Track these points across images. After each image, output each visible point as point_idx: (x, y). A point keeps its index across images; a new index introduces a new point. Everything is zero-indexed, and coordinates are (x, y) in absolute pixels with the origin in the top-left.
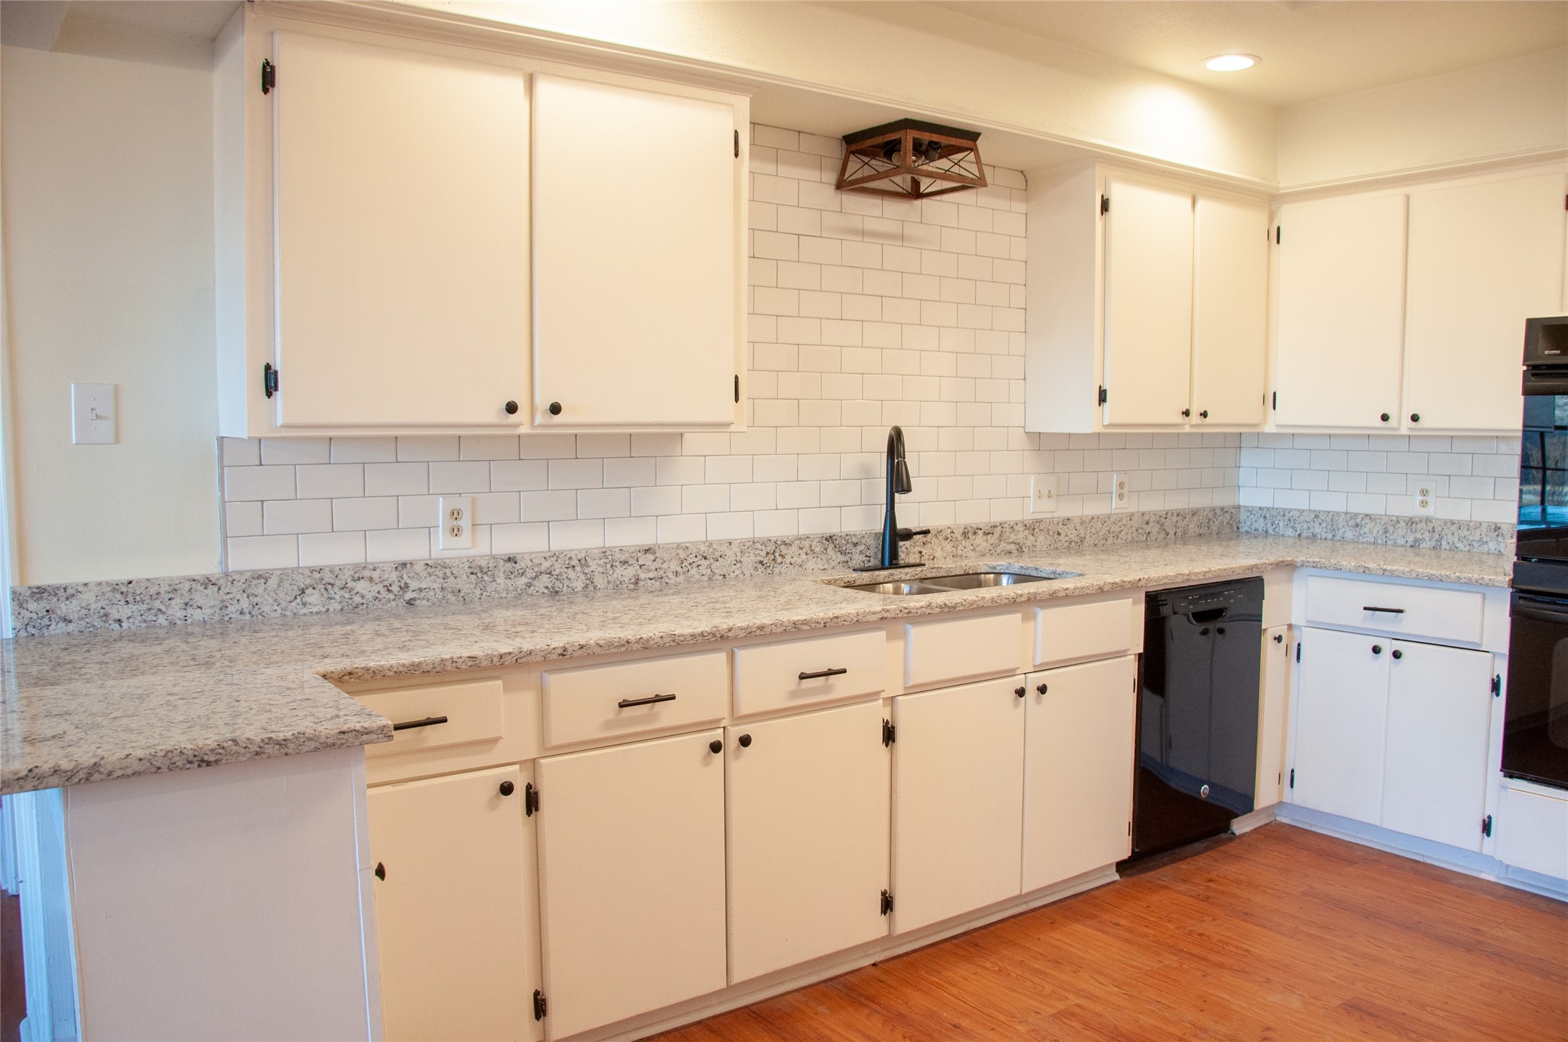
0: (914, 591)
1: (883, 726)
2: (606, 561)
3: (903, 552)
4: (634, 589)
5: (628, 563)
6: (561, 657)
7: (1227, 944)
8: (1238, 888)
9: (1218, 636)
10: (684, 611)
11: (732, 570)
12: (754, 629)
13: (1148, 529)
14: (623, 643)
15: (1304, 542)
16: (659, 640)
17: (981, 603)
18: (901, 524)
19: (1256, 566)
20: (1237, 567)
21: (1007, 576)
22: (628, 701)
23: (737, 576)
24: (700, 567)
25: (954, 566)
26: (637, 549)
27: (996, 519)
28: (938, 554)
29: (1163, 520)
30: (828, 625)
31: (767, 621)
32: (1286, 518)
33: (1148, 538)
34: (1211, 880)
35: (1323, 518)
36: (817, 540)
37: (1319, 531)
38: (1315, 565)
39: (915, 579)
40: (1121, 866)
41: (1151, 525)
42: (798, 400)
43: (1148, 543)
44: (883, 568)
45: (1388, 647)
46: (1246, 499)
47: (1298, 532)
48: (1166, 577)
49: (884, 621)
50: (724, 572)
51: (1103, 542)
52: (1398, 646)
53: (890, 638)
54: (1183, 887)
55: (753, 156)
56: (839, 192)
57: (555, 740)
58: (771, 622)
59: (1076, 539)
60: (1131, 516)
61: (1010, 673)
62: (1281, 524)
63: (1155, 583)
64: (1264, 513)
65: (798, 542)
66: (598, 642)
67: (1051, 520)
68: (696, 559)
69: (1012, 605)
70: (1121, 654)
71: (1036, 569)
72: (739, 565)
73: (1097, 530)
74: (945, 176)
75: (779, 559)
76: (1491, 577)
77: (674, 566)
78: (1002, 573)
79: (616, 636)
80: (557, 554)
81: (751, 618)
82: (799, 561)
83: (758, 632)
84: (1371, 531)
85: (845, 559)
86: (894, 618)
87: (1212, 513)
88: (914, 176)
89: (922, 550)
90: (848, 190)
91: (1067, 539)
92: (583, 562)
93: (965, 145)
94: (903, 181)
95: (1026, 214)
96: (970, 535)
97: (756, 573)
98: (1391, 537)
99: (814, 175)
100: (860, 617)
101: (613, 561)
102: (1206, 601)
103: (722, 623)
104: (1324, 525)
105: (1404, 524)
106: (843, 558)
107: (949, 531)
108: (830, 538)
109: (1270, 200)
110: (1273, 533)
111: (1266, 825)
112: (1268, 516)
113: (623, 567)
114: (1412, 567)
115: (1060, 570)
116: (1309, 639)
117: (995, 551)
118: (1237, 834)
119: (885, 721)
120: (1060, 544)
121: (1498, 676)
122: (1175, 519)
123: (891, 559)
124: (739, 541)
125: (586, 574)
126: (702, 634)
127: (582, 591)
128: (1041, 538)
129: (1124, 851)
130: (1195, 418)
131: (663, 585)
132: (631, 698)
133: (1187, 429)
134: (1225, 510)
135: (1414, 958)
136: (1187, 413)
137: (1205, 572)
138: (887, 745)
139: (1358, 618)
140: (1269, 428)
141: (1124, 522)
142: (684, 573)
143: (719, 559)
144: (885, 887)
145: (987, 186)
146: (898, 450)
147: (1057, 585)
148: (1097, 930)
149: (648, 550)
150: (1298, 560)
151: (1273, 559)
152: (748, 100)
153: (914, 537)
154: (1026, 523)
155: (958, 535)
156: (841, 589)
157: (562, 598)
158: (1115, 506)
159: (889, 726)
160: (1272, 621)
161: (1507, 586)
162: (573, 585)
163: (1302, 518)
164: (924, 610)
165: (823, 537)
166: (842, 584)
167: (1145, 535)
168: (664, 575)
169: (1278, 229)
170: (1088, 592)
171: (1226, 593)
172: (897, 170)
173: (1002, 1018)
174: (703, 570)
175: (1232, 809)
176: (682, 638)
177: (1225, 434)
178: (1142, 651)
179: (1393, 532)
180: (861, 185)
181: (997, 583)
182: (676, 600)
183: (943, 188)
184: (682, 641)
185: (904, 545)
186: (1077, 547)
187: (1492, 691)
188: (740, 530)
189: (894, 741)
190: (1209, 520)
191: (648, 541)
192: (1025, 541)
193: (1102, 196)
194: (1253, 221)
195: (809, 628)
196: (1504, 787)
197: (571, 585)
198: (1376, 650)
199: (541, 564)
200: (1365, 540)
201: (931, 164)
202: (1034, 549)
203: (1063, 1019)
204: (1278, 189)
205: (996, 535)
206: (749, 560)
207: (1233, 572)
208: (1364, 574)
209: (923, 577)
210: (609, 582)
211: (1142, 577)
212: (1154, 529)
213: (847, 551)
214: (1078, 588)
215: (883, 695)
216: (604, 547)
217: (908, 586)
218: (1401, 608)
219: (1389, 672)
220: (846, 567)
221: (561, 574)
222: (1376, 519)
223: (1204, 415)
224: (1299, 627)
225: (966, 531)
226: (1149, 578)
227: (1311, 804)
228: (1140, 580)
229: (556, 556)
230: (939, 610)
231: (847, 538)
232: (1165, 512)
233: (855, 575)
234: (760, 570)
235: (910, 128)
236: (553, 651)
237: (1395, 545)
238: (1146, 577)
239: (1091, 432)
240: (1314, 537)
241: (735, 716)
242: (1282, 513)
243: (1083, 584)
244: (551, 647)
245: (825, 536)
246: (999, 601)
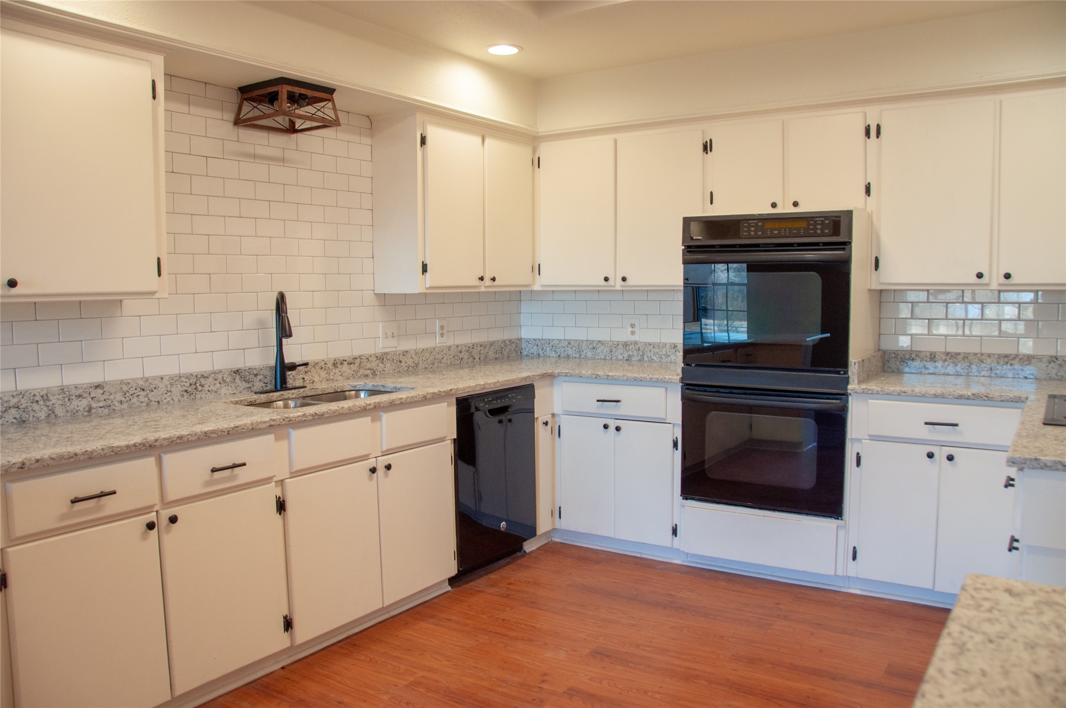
0: (298, 405)
1: (277, 501)
2: (64, 396)
3: (291, 379)
4: (88, 415)
5: (82, 396)
6: (20, 469)
7: (520, 624)
8: (528, 587)
9: (509, 424)
10: (123, 429)
11: (164, 398)
12: (175, 439)
13: (461, 356)
14: (72, 455)
15: (562, 360)
16: (101, 451)
17: (341, 411)
18: (288, 360)
19: (529, 377)
20: (516, 378)
21: (364, 392)
22: (79, 498)
23: (168, 401)
24: (139, 397)
25: (327, 387)
26: (89, 385)
27: (356, 353)
28: (316, 379)
29: (471, 349)
30: (230, 433)
31: (184, 433)
32: (551, 345)
33: (462, 362)
34: (510, 584)
35: (573, 344)
36: (228, 373)
37: (571, 353)
38: (566, 374)
39: (299, 397)
40: (452, 581)
41: (463, 353)
42: (209, 274)
43: (462, 365)
44: (276, 390)
45: (613, 424)
46: (526, 333)
47: (558, 354)
48: (469, 387)
49: (271, 428)
50: (158, 399)
51: (431, 366)
52: (619, 423)
53: (277, 439)
54: (493, 590)
55: (167, 98)
56: (236, 127)
57: (19, 532)
58: (188, 433)
59: (413, 365)
60: (449, 348)
61: (365, 457)
62: (548, 349)
63: (461, 392)
64: (537, 342)
65: (214, 375)
66: (51, 456)
67: (395, 352)
68: (136, 391)
69: (364, 411)
70: (442, 440)
71: (383, 386)
72: (169, 393)
73: (427, 358)
74: (311, 119)
75: (200, 388)
76: (670, 377)
77: (119, 396)
78: (361, 390)
79: (65, 451)
80: (23, 392)
81: (173, 431)
82: (215, 389)
83: (178, 441)
84: (602, 352)
85: (248, 386)
86: (279, 425)
87: (503, 344)
88: (291, 118)
89: (304, 377)
90: (245, 126)
91: (406, 365)
92: (45, 398)
93: (325, 97)
94: (282, 121)
95: (371, 146)
96: (338, 365)
97: (183, 399)
98: (615, 355)
99: (217, 114)
100: (254, 426)
101: (70, 395)
102: (497, 401)
103: (151, 437)
104: (574, 349)
105: (621, 346)
106: (247, 385)
107: (324, 363)
108: (237, 372)
109: (533, 140)
110: (543, 355)
111: (546, 544)
112: (539, 344)
113: (79, 400)
114: (625, 373)
115: (399, 386)
116: (565, 422)
117: (357, 375)
118: (527, 552)
119: (278, 497)
120: (401, 369)
121: (676, 438)
122: (479, 349)
123: (282, 384)
124: (169, 377)
125: (48, 406)
126: (135, 445)
127: (45, 419)
128: (388, 365)
129: (453, 570)
130: (487, 282)
131: (110, 411)
132: (81, 495)
133: (483, 289)
134: (512, 342)
135: (633, 617)
136: (482, 279)
137: (495, 383)
138: (280, 514)
139: (594, 407)
140: (537, 287)
141: (445, 352)
142: (127, 401)
143: (154, 390)
144: (285, 612)
145: (340, 126)
146: (282, 308)
147: (393, 396)
148: (436, 625)
149: (98, 386)
150: (555, 372)
151: (539, 371)
152: (162, 58)
153: (298, 368)
154: (378, 355)
155: (330, 365)
156: (244, 407)
157: (28, 425)
158: (437, 342)
159: (281, 500)
160: (541, 412)
161: (678, 382)
162: (38, 415)
163: (560, 345)
164: (301, 418)
165: (231, 371)
166: (246, 404)
167: (459, 360)
168: (111, 404)
169: (539, 158)
170: (416, 399)
171: (510, 396)
172: (277, 113)
173: (372, 692)
174: (142, 399)
175: (522, 535)
176: (119, 449)
177: (510, 292)
178: (455, 437)
179: (616, 351)
180: (252, 123)
181: (357, 396)
182: (118, 421)
183: (312, 126)
184: (120, 451)
185: (291, 374)
186: (413, 370)
187: (674, 448)
188: (169, 368)
189: (285, 510)
190: (502, 348)
191: (97, 379)
192: (377, 368)
193: (421, 134)
194: (522, 153)
195: (216, 435)
196: (683, 506)
197: (36, 415)
198: (606, 427)
199: (9, 401)
200: (599, 357)
201: (302, 109)
202: (384, 372)
203: (413, 687)
204: (538, 133)
205: (357, 364)
206: (177, 390)
207: (514, 382)
208: (596, 379)
209: (305, 395)
210: (67, 411)
211: (452, 388)
212: (465, 356)
213: (250, 380)
214: (409, 398)
215: (275, 479)
216: (62, 385)
217: (294, 402)
218: (619, 399)
219: (614, 439)
220: (250, 391)
221: (27, 407)
222: (604, 344)
223: (494, 279)
224: (559, 415)
225: (335, 362)
226: (457, 388)
227: (572, 527)
228: (451, 390)
229: (22, 394)
230: (311, 418)
231: (249, 371)
232: (472, 345)
233: (255, 397)
234: (186, 397)
235: (284, 84)
236: (14, 466)
237: (617, 359)
238: (455, 388)
239: (417, 292)
240: (568, 357)
241: (165, 502)
242: (548, 342)
243: (412, 394)
244: (11, 463)
245: (233, 370)
246: (354, 409)
